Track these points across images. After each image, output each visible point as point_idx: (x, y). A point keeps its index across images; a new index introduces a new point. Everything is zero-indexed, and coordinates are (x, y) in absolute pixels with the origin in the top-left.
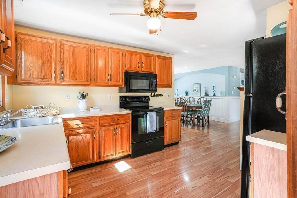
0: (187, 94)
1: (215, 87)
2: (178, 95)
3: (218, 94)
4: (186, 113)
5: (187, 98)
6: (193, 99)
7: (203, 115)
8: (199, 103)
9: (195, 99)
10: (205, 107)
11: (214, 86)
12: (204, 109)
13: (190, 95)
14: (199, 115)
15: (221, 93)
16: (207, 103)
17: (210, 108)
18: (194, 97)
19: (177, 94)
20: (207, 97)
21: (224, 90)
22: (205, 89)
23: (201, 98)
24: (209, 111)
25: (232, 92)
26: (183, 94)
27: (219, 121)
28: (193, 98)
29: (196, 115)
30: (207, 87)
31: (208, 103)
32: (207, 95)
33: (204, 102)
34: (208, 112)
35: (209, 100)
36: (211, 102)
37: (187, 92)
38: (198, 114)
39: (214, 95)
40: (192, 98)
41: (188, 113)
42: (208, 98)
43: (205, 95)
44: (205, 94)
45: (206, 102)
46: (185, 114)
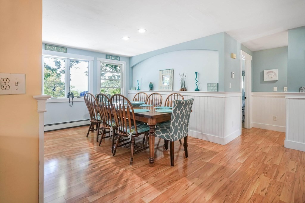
0: (152, 88)
1: (199, 74)
2: (139, 90)
3: (204, 88)
4: (134, 131)
5: (149, 95)
6: (159, 98)
7: (172, 136)
8: (168, 106)
9: (162, 98)
10: (178, 117)
11: (196, 73)
12: (176, 121)
13: (156, 89)
14: (164, 135)
15: (210, 85)
16: (183, 107)
17: (189, 119)
18: (160, 93)
19: (137, 88)
20: (183, 94)
21: (216, 80)
22: (180, 78)
23: (172, 95)
24: (186, 126)
25: (230, 83)
26: (146, 89)
27: (205, 139)
28: (158, 95)
29: (158, 136)
30: (185, 75)
31: (185, 106)
32: (184, 89)
33: (175, 105)
34: (185, 129)
35: (186, 101)
36: (192, 104)
37: (152, 85)
38: (162, 134)
39: (197, 90)
40: (156, 95)
41: (139, 132)
42: (187, 96)
43: (181, 90)
44: (180, 88)
45: (179, 104)
46: (131, 134)
